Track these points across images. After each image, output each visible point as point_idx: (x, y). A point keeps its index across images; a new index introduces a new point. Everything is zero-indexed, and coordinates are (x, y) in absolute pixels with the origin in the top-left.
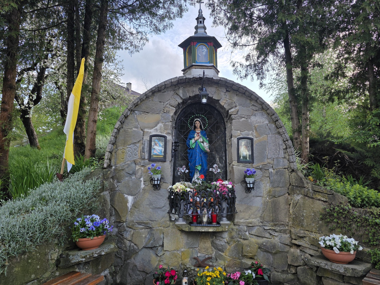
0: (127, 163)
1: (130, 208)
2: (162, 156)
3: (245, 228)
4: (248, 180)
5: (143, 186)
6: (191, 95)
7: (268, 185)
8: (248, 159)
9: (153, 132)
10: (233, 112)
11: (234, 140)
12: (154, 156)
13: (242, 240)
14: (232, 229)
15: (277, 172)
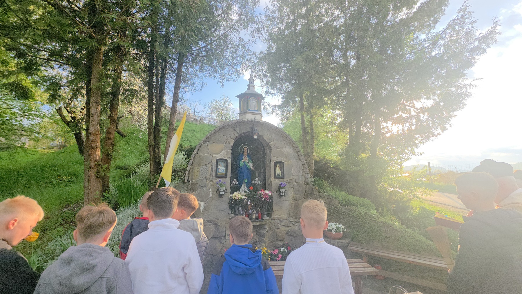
0: (200, 179)
1: (202, 211)
2: (224, 174)
3: (278, 221)
4: (281, 190)
5: (211, 195)
6: (245, 132)
7: (292, 193)
8: (281, 176)
9: (219, 157)
10: (272, 144)
11: (273, 163)
12: (219, 174)
13: (276, 229)
14: (271, 223)
15: (298, 184)
